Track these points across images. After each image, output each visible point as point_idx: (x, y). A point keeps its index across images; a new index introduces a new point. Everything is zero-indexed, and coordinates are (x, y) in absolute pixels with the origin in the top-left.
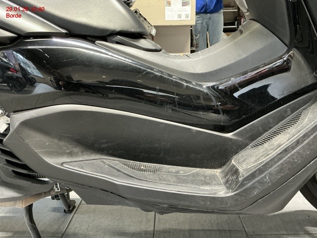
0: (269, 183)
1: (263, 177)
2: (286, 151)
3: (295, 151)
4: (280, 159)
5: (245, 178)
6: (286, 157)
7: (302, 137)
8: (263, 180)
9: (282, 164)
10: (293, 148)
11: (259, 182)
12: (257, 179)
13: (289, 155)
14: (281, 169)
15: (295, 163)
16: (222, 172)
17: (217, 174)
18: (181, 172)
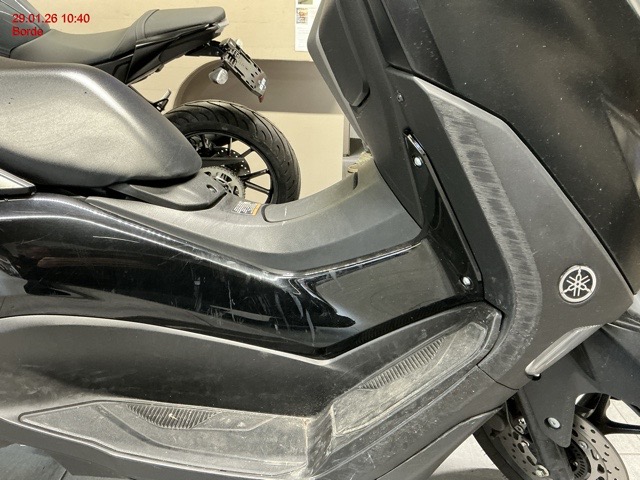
0: (372, 464)
1: (363, 455)
2: (399, 415)
3: (414, 416)
4: (391, 427)
5: (335, 454)
6: (400, 426)
7: (425, 395)
8: (362, 460)
9: (393, 436)
10: (411, 412)
11: (355, 461)
12: (353, 457)
13: (404, 423)
14: (393, 444)
15: (415, 436)
16: (314, 425)
17: (306, 428)
18: (242, 424)
